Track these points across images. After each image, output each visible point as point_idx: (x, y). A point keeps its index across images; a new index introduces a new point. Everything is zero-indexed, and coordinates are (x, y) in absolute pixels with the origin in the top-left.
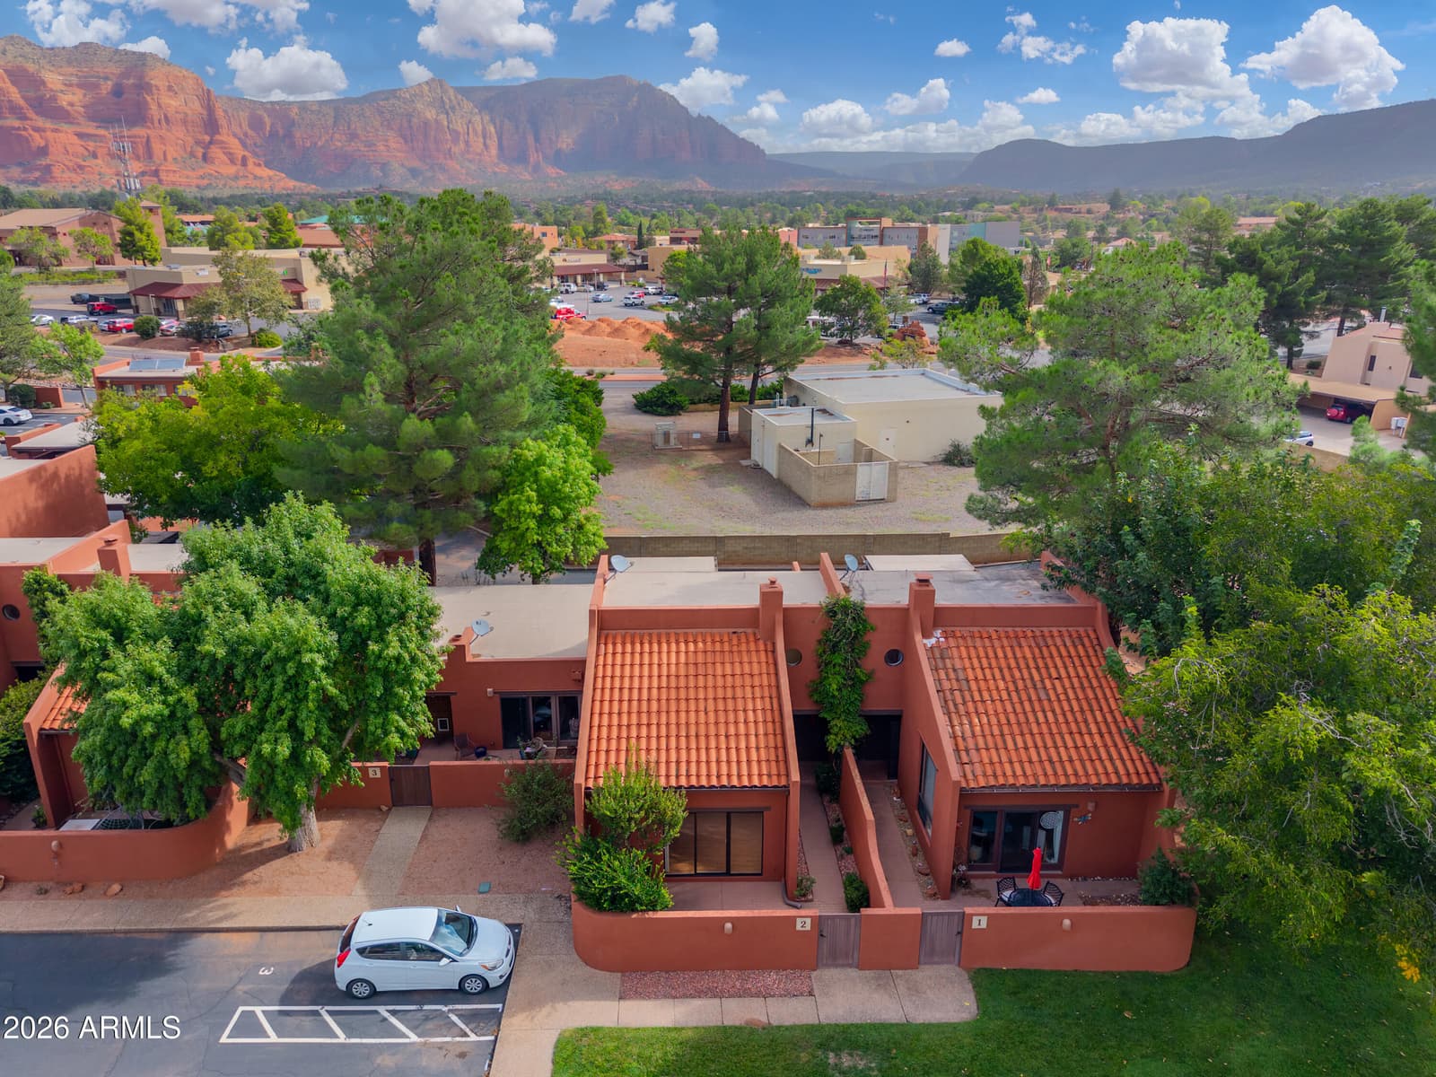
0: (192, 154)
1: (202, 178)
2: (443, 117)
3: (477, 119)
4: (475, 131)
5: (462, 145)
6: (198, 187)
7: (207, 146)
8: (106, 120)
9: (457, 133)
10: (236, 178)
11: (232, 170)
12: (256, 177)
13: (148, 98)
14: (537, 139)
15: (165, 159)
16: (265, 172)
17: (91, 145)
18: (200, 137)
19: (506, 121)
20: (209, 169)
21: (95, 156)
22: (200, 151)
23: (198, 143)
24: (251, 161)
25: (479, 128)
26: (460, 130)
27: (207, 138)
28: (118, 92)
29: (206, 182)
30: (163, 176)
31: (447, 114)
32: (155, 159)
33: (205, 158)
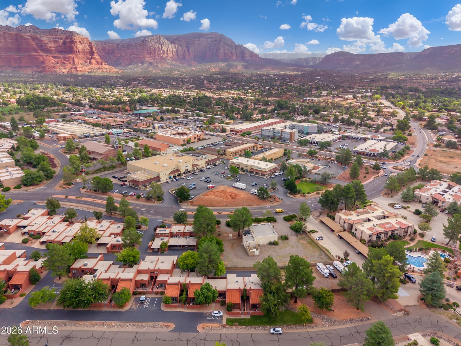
0: (86, 62)
1: (89, 69)
2: (160, 46)
3: (170, 46)
4: (170, 51)
5: (166, 55)
6: (88, 72)
7: (90, 59)
8: (61, 52)
9: (165, 51)
10: (99, 69)
11: (98, 66)
12: (105, 68)
13: (74, 45)
14: (189, 52)
15: (78, 63)
16: (107, 67)
17: (57, 60)
18: (88, 56)
19: (179, 47)
20: (91, 66)
21: (58, 63)
22: (88, 61)
23: (88, 58)
24: (103, 64)
25: (171, 49)
26: (165, 50)
27: (90, 57)
28: (64, 43)
29: (90, 70)
30: (78, 69)
31: (161, 45)
32: (75, 64)
33: (90, 63)
